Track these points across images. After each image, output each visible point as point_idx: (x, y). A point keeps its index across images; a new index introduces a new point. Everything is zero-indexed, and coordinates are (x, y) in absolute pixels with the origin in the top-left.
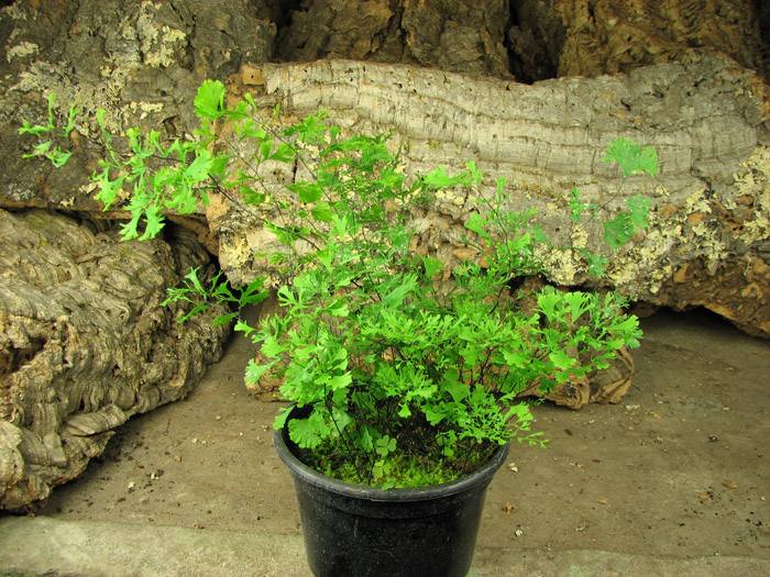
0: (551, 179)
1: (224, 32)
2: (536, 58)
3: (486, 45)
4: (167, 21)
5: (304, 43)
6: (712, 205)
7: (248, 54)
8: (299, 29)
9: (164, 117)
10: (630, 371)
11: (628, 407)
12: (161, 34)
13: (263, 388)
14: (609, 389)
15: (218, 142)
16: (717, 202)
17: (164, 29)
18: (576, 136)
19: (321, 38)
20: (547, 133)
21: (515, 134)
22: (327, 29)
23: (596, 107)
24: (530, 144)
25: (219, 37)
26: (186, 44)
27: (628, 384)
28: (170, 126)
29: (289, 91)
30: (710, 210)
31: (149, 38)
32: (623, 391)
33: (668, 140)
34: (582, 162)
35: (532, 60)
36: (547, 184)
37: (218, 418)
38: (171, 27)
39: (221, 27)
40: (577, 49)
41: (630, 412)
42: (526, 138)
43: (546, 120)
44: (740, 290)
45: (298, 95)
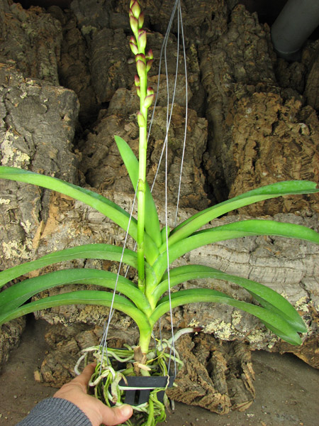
0: (227, 283)
1: (52, 160)
2: (216, 175)
3: (195, 176)
4: (20, 147)
5: (92, 154)
6: (310, 308)
7: (64, 174)
8: (91, 145)
9: (10, 208)
10: (253, 397)
11: (248, 415)
12: (16, 155)
13: (44, 381)
14: (239, 405)
15: (42, 237)
16: (312, 305)
17: (18, 153)
18: (244, 258)
19: (103, 154)
20: (229, 254)
21: (211, 253)
22: (107, 148)
23: (257, 241)
24: (218, 260)
25: (49, 163)
26: (29, 163)
27: (251, 403)
28: (12, 213)
29: (87, 209)
30: (308, 310)
31: (8, 157)
32: (247, 407)
33: (291, 265)
34: (244, 272)
35: (214, 175)
36: (225, 286)
37: (15, 397)
38: (22, 152)
39: (52, 156)
40: (243, 183)
41: (249, 419)
42: (217, 256)
43: (229, 247)
44: (314, 349)
45: (92, 213)
